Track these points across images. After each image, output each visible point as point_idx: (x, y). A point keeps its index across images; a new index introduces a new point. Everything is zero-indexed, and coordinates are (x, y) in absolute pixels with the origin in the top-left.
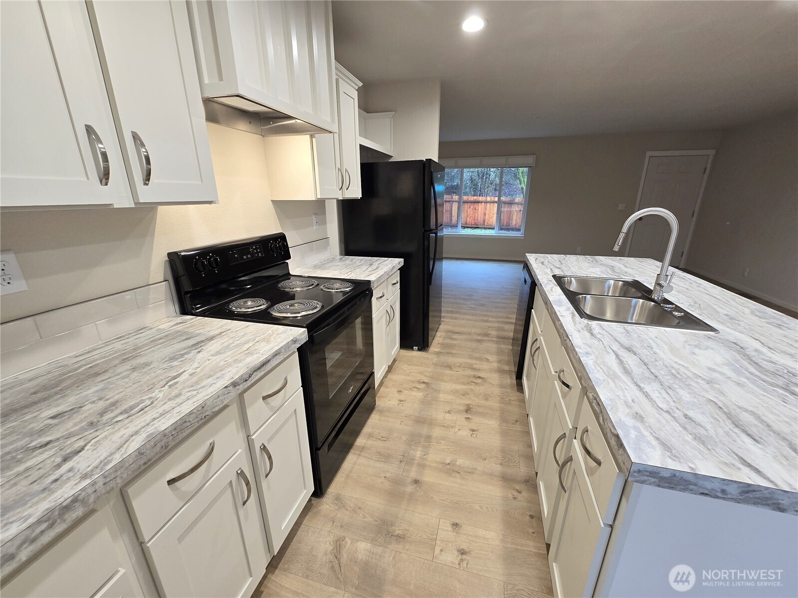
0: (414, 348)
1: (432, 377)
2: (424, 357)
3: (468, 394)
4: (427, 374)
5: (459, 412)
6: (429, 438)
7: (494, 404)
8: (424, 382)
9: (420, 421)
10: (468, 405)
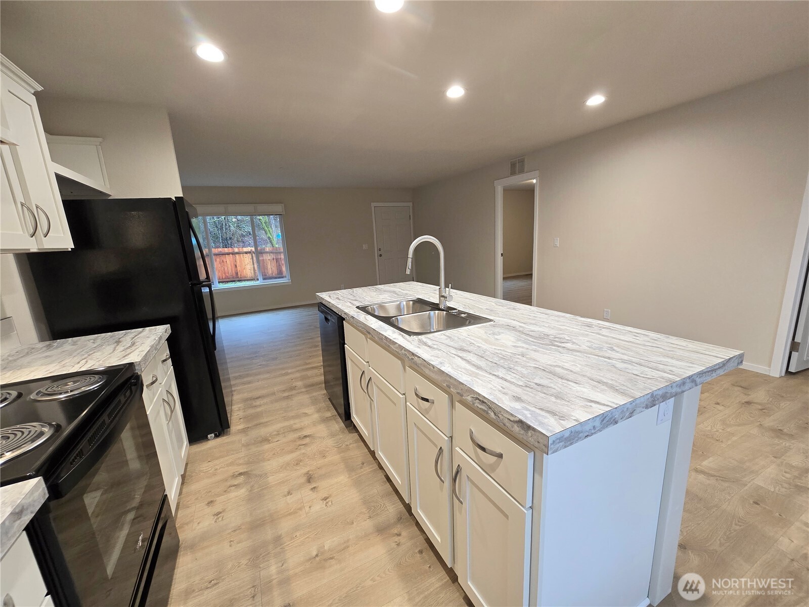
0: (209, 436)
1: (248, 463)
2: (227, 443)
3: (301, 461)
4: (241, 461)
5: (300, 487)
6: (278, 540)
7: (334, 457)
8: (241, 474)
9: (256, 526)
10: (307, 473)
